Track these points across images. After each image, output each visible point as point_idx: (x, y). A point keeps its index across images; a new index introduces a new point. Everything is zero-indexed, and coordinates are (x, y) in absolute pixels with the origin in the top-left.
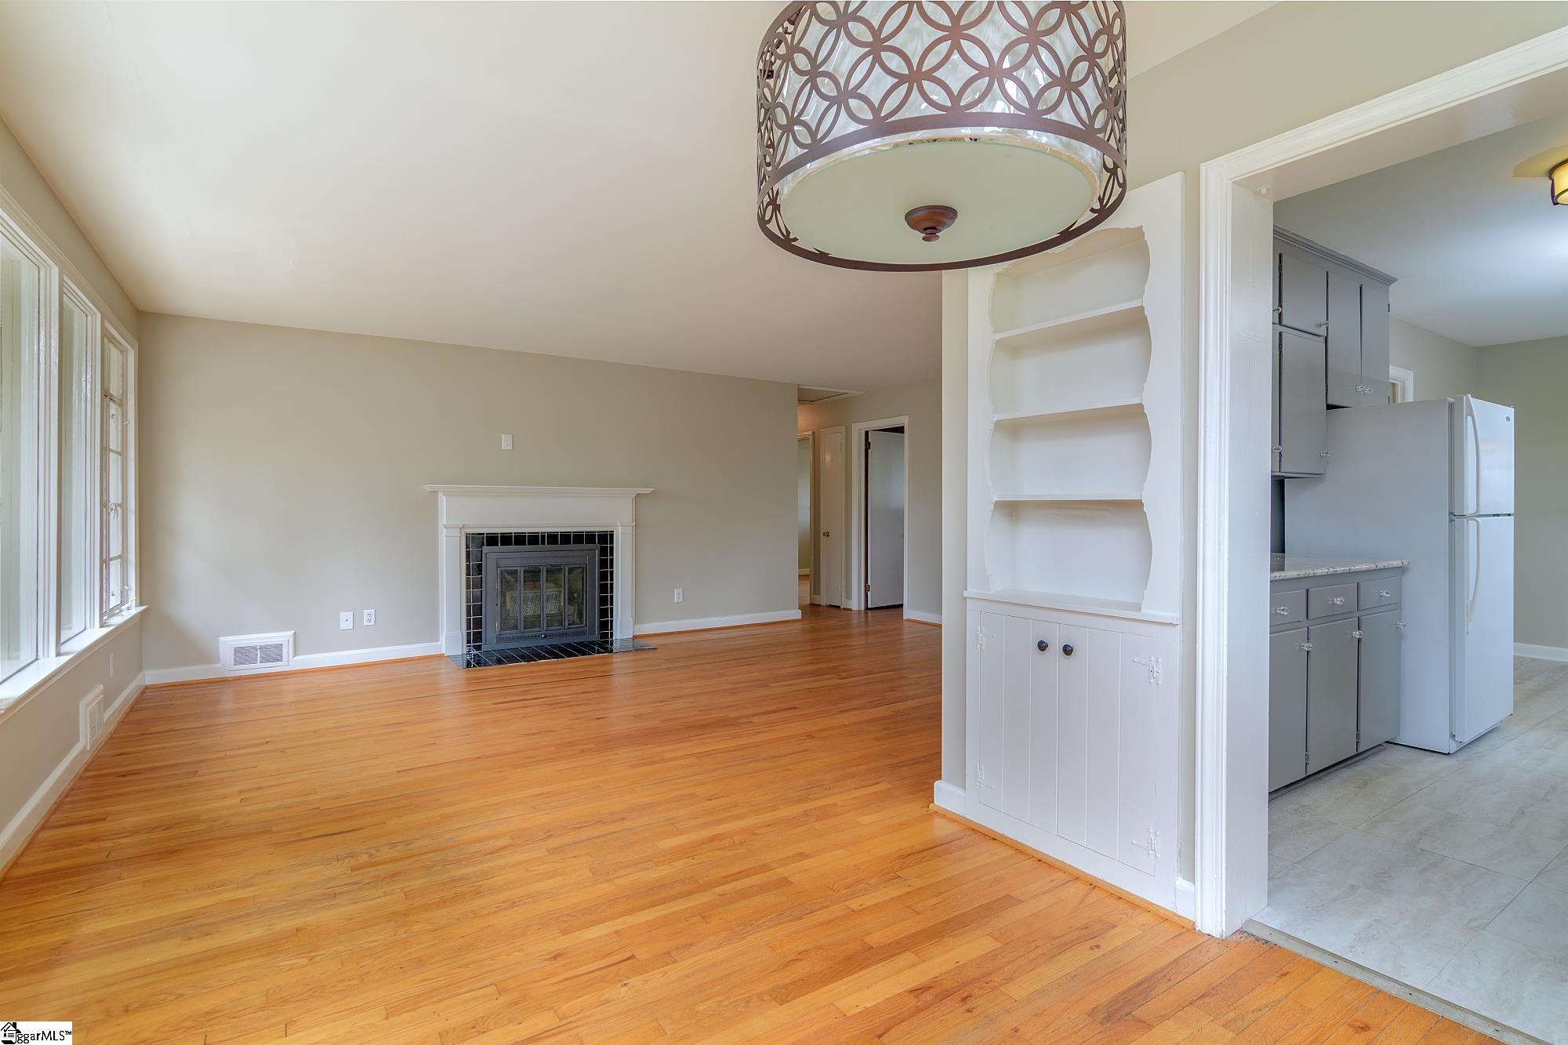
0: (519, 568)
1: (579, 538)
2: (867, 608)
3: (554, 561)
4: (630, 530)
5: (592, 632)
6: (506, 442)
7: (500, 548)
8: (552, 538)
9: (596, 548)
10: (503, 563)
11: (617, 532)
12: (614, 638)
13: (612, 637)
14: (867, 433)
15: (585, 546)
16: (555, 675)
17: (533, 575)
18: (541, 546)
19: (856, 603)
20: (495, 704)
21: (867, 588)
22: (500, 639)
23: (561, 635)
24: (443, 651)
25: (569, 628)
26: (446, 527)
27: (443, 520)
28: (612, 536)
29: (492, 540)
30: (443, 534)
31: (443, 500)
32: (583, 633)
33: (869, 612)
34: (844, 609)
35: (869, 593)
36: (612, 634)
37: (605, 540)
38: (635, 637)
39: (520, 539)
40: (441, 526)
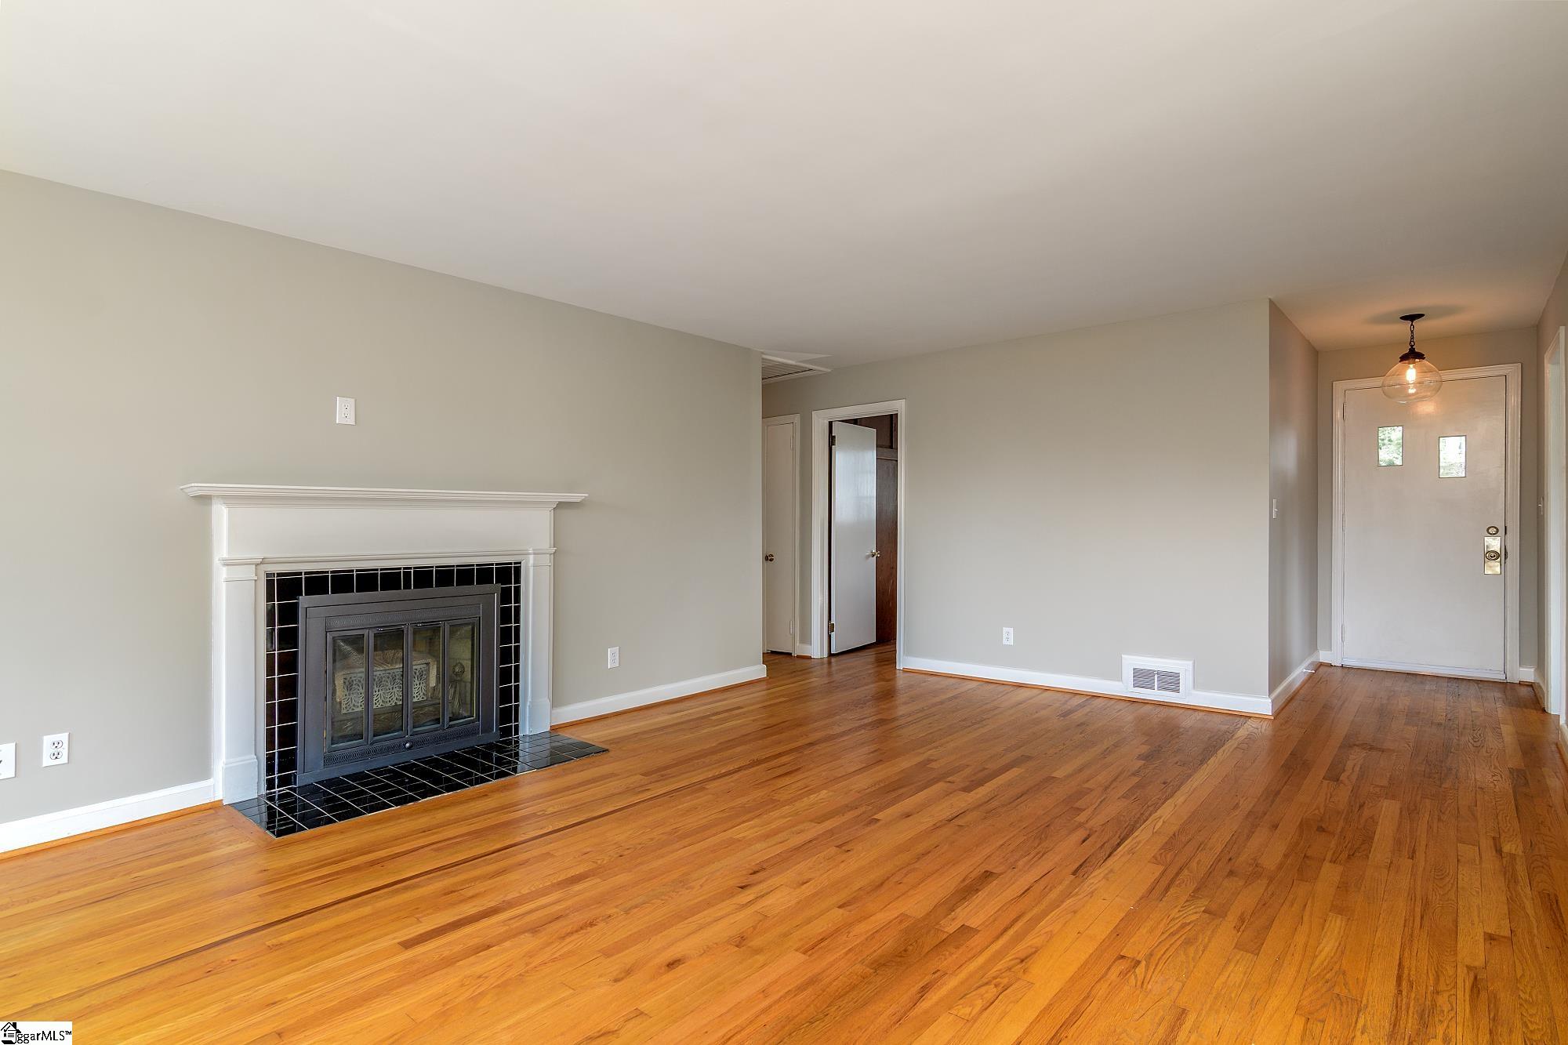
0: (366, 632)
1: (465, 575)
2: (831, 655)
3: (428, 616)
4: (547, 560)
5: (487, 729)
6: (344, 412)
7: (330, 598)
8: (423, 577)
9: (495, 588)
10: (338, 623)
11: (527, 563)
12: (521, 734)
13: (517, 732)
14: (831, 424)
15: (475, 588)
16: (477, 834)
17: (390, 638)
18: (402, 592)
19: (816, 649)
20: (407, 945)
21: (831, 628)
22: (329, 760)
23: (437, 740)
24: (219, 796)
25: (450, 727)
26: (227, 563)
27: (221, 549)
28: (518, 570)
29: (317, 583)
30: (221, 576)
31: (221, 514)
32: (474, 732)
33: (833, 660)
34: (798, 657)
35: (833, 634)
36: (517, 727)
37: (507, 576)
38: (554, 729)
39: (367, 581)
40: (216, 562)
